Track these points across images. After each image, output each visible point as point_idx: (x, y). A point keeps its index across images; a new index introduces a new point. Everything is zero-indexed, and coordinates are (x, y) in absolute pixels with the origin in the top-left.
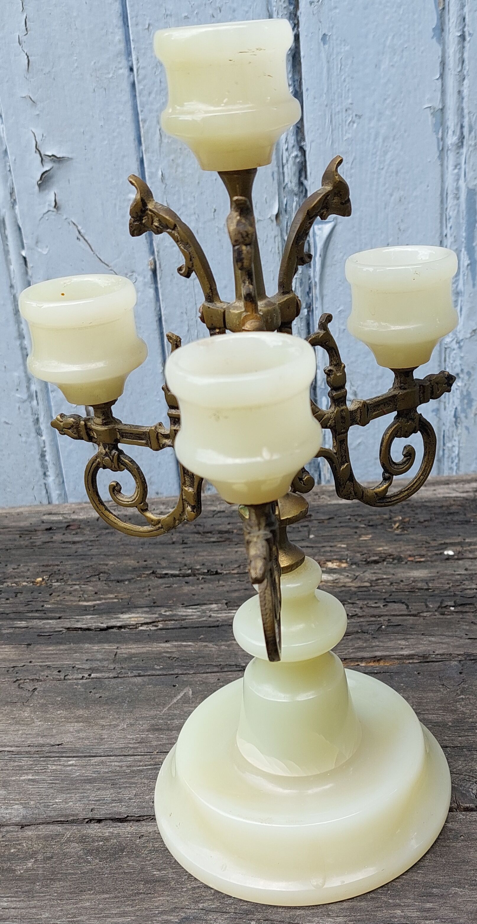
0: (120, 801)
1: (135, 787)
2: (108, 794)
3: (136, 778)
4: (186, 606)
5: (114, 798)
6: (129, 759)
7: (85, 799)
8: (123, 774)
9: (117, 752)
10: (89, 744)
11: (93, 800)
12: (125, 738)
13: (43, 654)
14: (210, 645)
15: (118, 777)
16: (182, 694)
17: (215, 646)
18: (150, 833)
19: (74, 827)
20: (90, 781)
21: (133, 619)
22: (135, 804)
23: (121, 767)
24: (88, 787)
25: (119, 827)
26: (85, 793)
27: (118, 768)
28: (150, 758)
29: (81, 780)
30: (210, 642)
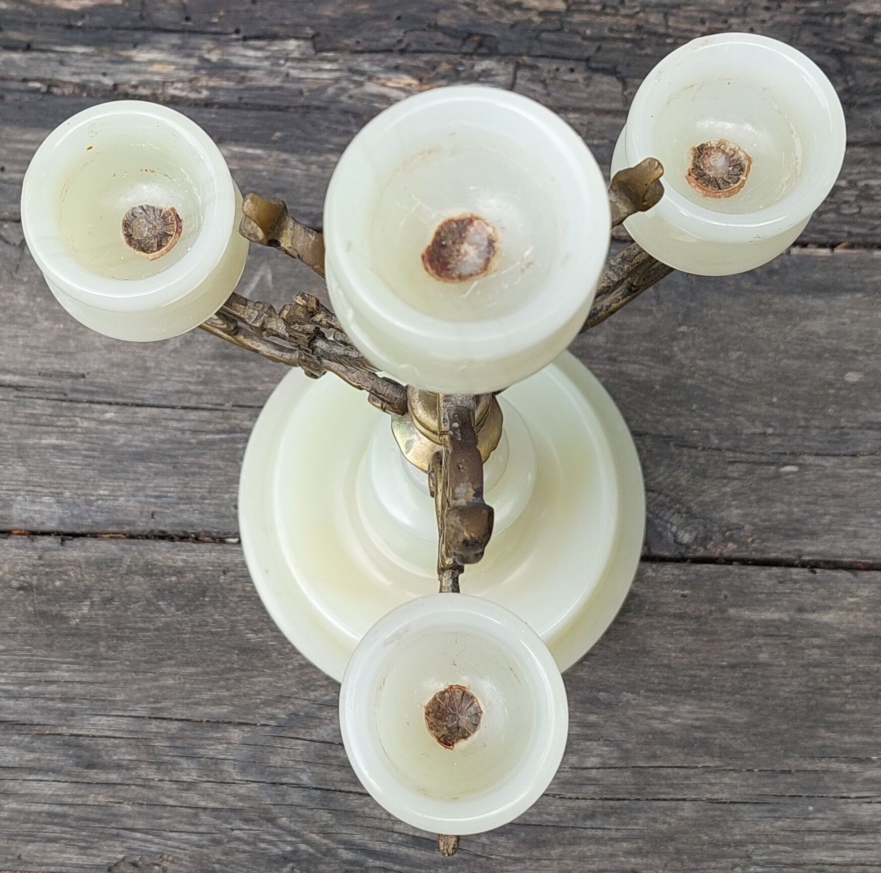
0: (189, 500)
1: (207, 474)
2: (171, 485)
3: (207, 457)
4: (245, 39)
5: (181, 495)
6: (193, 415)
7: (140, 494)
8: (187, 446)
9: (174, 401)
10: (129, 378)
11: (151, 496)
12: (181, 370)
13: (20, 151)
14: (293, 159)
15: (181, 452)
16: (256, 279)
17: (300, 165)
18: (237, 564)
19: (134, 548)
20: (142, 456)
21: (156, 68)
22: (211, 509)
23: (183, 431)
24: (141, 468)
25: (194, 550)
26: (138, 480)
27: (179, 434)
28: (222, 418)
29: (130, 453)
30: (293, 151)
